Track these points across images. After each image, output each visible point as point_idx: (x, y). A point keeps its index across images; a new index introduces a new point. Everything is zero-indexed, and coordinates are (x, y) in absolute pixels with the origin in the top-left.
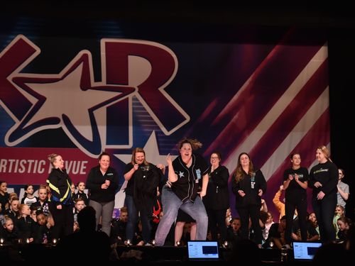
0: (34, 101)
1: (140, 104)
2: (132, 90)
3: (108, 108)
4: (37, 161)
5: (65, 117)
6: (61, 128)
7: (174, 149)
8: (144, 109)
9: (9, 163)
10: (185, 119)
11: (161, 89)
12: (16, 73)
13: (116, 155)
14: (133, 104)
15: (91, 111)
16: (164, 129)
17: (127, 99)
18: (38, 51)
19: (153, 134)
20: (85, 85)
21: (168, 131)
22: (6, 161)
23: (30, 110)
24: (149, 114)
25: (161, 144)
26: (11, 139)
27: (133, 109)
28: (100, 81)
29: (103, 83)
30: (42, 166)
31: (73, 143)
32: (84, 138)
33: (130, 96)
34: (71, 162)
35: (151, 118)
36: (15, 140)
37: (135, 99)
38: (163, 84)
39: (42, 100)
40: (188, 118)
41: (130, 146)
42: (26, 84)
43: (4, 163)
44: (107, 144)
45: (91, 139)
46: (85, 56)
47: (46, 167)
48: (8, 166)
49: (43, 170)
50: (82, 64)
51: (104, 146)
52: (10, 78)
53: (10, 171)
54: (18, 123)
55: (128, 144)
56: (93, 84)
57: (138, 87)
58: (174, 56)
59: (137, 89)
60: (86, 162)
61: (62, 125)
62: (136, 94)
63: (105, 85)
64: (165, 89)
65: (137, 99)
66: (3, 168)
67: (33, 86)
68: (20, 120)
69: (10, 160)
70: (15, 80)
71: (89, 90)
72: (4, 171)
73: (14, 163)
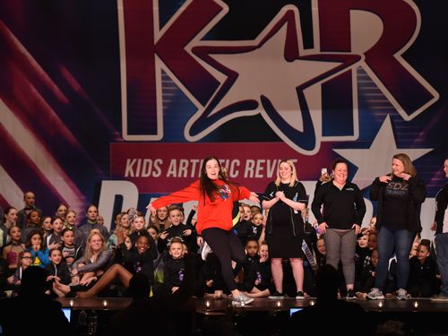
0: (221, 78)
1: (369, 78)
2: (357, 58)
3: (322, 85)
4: (228, 161)
5: (264, 99)
6: (259, 115)
7: (417, 140)
8: (374, 85)
9: (191, 164)
10: (432, 97)
11: (398, 56)
12: (197, 41)
13: (336, 150)
14: (358, 78)
15: (300, 90)
16: (402, 113)
17: (350, 71)
18: (226, 9)
19: (388, 119)
20: (291, 54)
21: (409, 114)
22: (187, 161)
23: (217, 91)
24: (380, 92)
25: (399, 134)
26: (193, 133)
27: (359, 85)
28: (312, 47)
29: (316, 50)
30: (236, 168)
31: (277, 136)
32: (292, 128)
33: (354, 68)
34: (275, 161)
35: (385, 98)
36: (198, 133)
37: (361, 71)
38: (399, 49)
39: (232, 76)
40: (436, 96)
41: (355, 137)
42: (210, 55)
43: (184, 166)
44: (323, 135)
45: (301, 130)
46: (290, 13)
47: (241, 169)
48: (190, 169)
49: (237, 172)
50: (286, 24)
51: (320, 138)
52: (188, 49)
53: (193, 175)
54: (201, 110)
55: (352, 134)
56: (302, 52)
57: (365, 54)
58: (415, 8)
59: (363, 58)
60: (296, 161)
61: (261, 111)
62: (362, 64)
63: (320, 53)
64: (402, 56)
65: (363, 72)
66: (183, 172)
67: (219, 58)
68: (204, 105)
69: (192, 161)
70: (196, 50)
71: (296, 61)
72: (185, 175)
73: (198, 164)
